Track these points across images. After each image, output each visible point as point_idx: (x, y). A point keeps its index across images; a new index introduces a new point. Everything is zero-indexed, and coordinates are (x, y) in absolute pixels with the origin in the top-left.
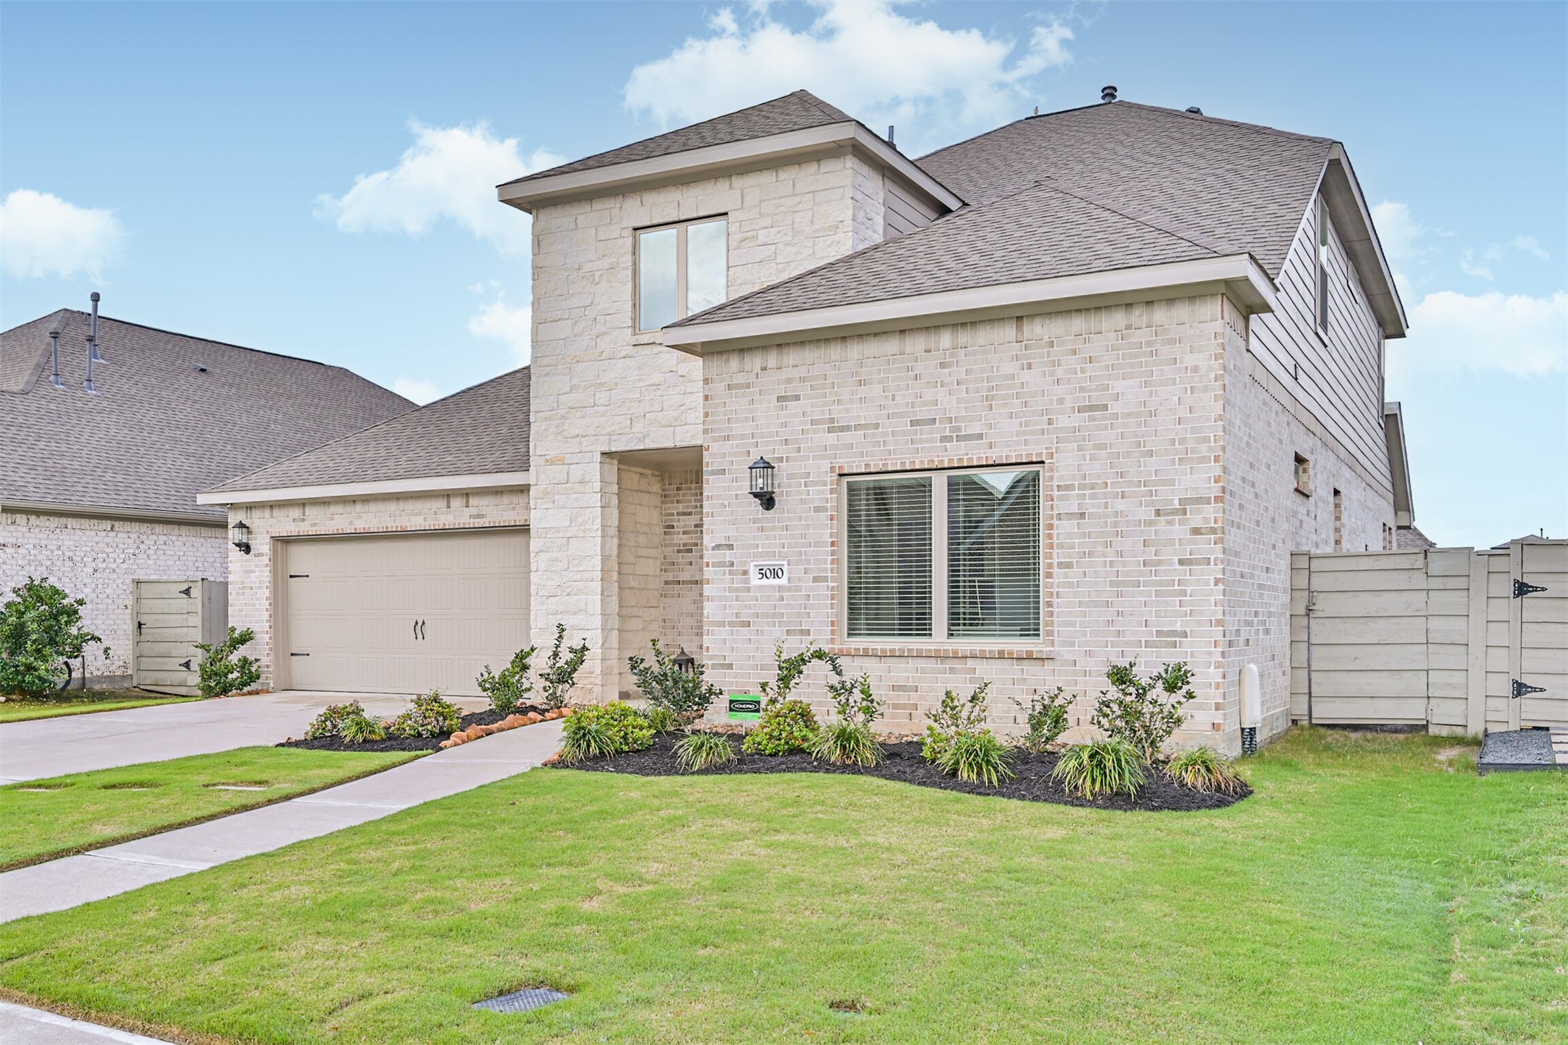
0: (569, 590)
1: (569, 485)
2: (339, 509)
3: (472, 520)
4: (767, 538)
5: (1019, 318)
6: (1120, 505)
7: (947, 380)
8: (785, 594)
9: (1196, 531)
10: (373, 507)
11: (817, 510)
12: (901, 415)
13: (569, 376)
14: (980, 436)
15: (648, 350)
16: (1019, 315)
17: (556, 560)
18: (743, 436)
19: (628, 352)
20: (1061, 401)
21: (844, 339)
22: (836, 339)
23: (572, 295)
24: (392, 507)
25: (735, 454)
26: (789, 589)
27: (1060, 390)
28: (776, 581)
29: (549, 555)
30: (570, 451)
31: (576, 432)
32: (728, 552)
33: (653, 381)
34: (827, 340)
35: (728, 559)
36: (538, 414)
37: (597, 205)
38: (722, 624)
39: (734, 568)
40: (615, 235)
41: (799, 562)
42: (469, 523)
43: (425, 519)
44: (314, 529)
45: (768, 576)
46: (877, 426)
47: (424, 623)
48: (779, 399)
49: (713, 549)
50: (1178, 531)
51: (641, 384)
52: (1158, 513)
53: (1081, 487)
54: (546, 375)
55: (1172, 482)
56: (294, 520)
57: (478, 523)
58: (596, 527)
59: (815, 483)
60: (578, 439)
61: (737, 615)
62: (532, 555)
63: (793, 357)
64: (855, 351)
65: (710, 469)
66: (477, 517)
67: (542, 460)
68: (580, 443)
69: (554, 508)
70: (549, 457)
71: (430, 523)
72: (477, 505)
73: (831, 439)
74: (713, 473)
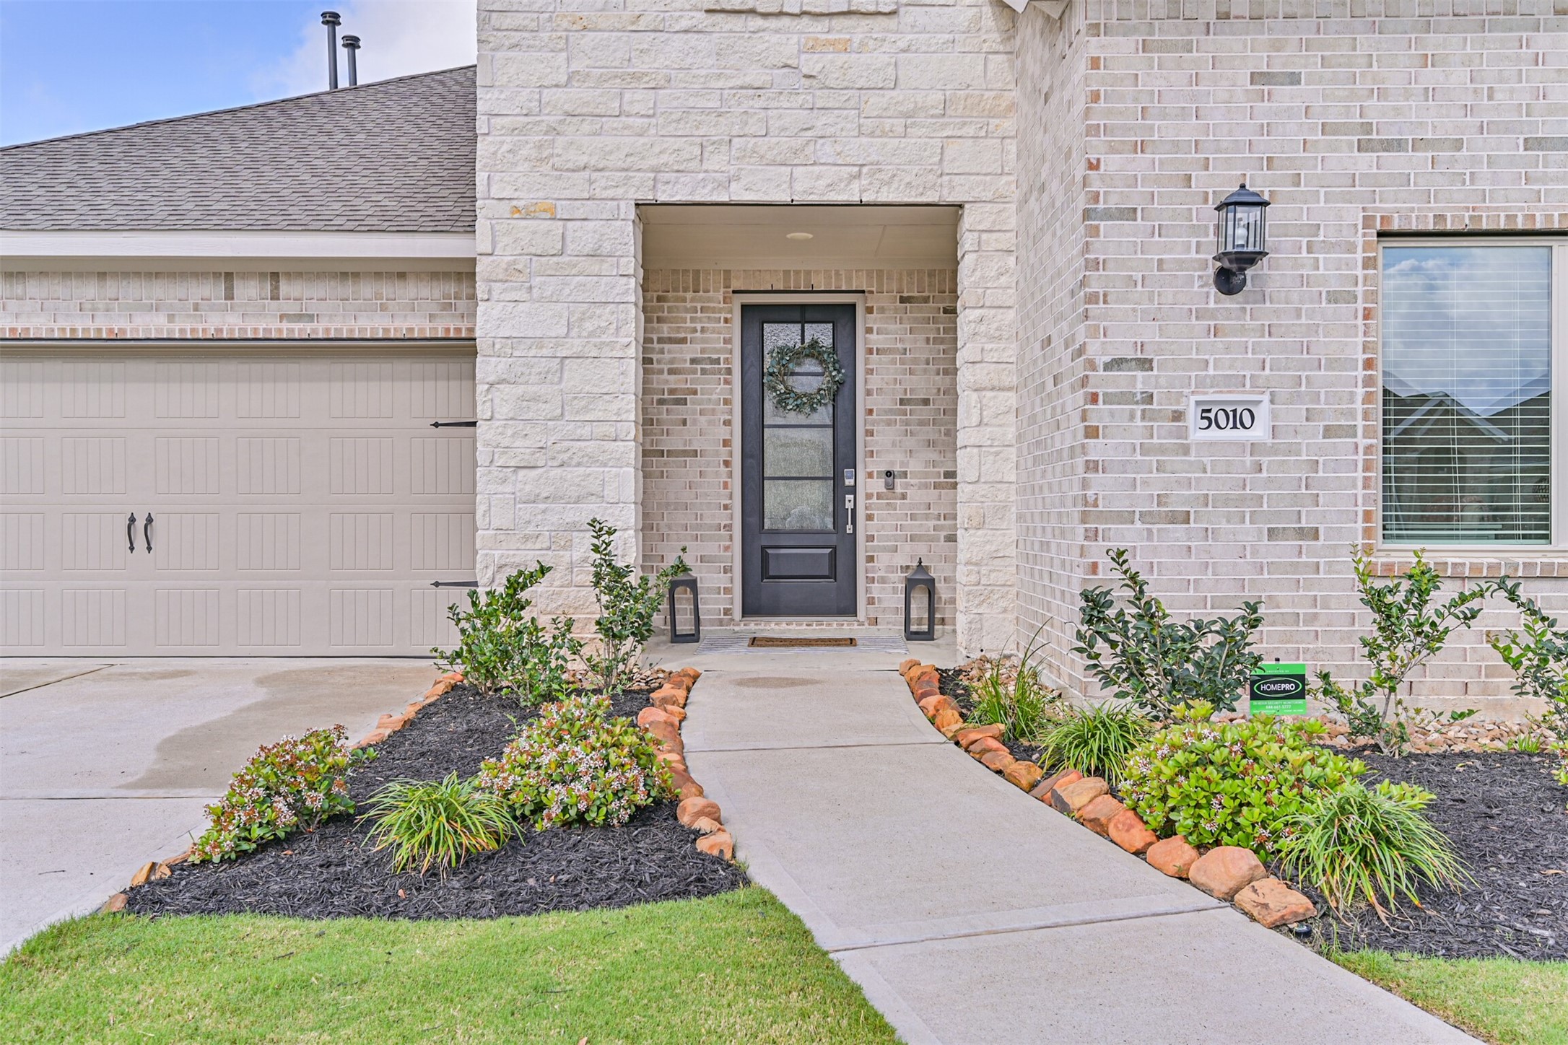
0: (565, 456)
1: (565, 259)
3: (285, 325)
4: (1227, 349)
8: (1265, 460)
11: (1333, 298)
12: (1508, 128)
13: (564, 54)
15: (736, 23)
17: (536, 399)
18: (1176, 146)
19: (694, 22)
25: (1157, 181)
26: (1273, 450)
28: (1240, 434)
29: (520, 390)
30: (567, 194)
31: (583, 160)
32: (1140, 374)
33: (748, 80)
35: (1139, 387)
36: (495, 120)
38: (1128, 518)
39: (1154, 406)
41: (1296, 398)
42: (280, 330)
45: (1222, 422)
46: (1458, 145)
47: (150, 520)
48: (1254, 78)
49: (1107, 367)
54: (511, 47)
57: (299, 329)
58: (627, 340)
59: (1329, 247)
60: (586, 174)
61: (1161, 499)
62: (481, 388)
65: (1101, 206)
66: (299, 317)
67: (505, 208)
68: (591, 182)
69: (532, 300)
70: (520, 204)
71: (183, 326)
72: (297, 294)
73: (1365, 162)
74: (1108, 215)
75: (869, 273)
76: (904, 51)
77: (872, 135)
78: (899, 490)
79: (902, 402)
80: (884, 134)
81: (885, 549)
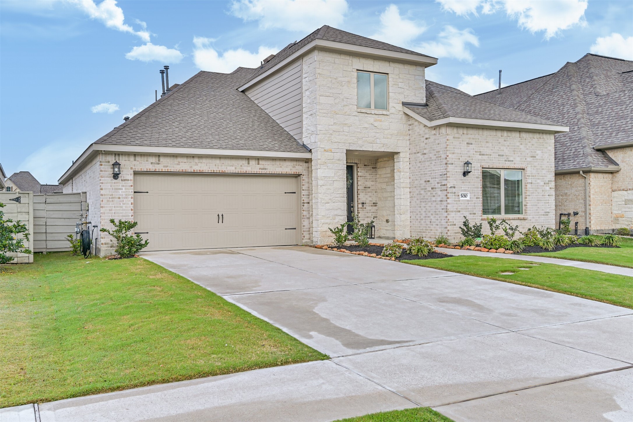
0: (334, 201)
1: (333, 160)
2: (185, 160)
3: (260, 171)
4: (464, 185)
5: (520, 131)
6: (538, 181)
7: (506, 145)
8: (469, 202)
9: (550, 188)
10: (204, 160)
12: (496, 153)
13: (333, 119)
14: (512, 161)
15: (363, 115)
16: (520, 130)
17: (329, 189)
18: (458, 153)
19: (356, 114)
20: (528, 154)
21: (483, 129)
22: (481, 128)
23: (333, 88)
24: (218, 161)
25: (456, 159)
26: (470, 201)
27: (527, 151)
28: (465, 198)
29: (327, 187)
30: (334, 147)
31: (336, 141)
32: (454, 189)
33: (365, 126)
34: (479, 128)
35: (454, 191)
36: (321, 132)
37: (343, 57)
38: (452, 212)
39: (456, 194)
40: (349, 70)
41: (473, 193)
42: (259, 172)
43: (236, 168)
44: (166, 168)
47: (222, 215)
48: (467, 143)
49: (450, 188)
50: (548, 188)
51: (360, 127)
52: (544, 183)
53: (532, 176)
54: (323, 117)
55: (546, 176)
56: (152, 163)
57: (264, 172)
58: (345, 177)
59: (476, 170)
60: (337, 143)
61: (457, 209)
63: (471, 131)
64: (486, 133)
65: (449, 162)
66: (263, 169)
67: (323, 150)
68: (338, 145)
69: (328, 169)
70: (326, 149)
71: (238, 170)
72: (263, 164)
73: (480, 157)
74: (450, 164)
75: (358, 160)
76: (391, 122)
77: (385, 138)
78: (365, 207)
79: (365, 187)
80: (387, 138)
81: (362, 220)
